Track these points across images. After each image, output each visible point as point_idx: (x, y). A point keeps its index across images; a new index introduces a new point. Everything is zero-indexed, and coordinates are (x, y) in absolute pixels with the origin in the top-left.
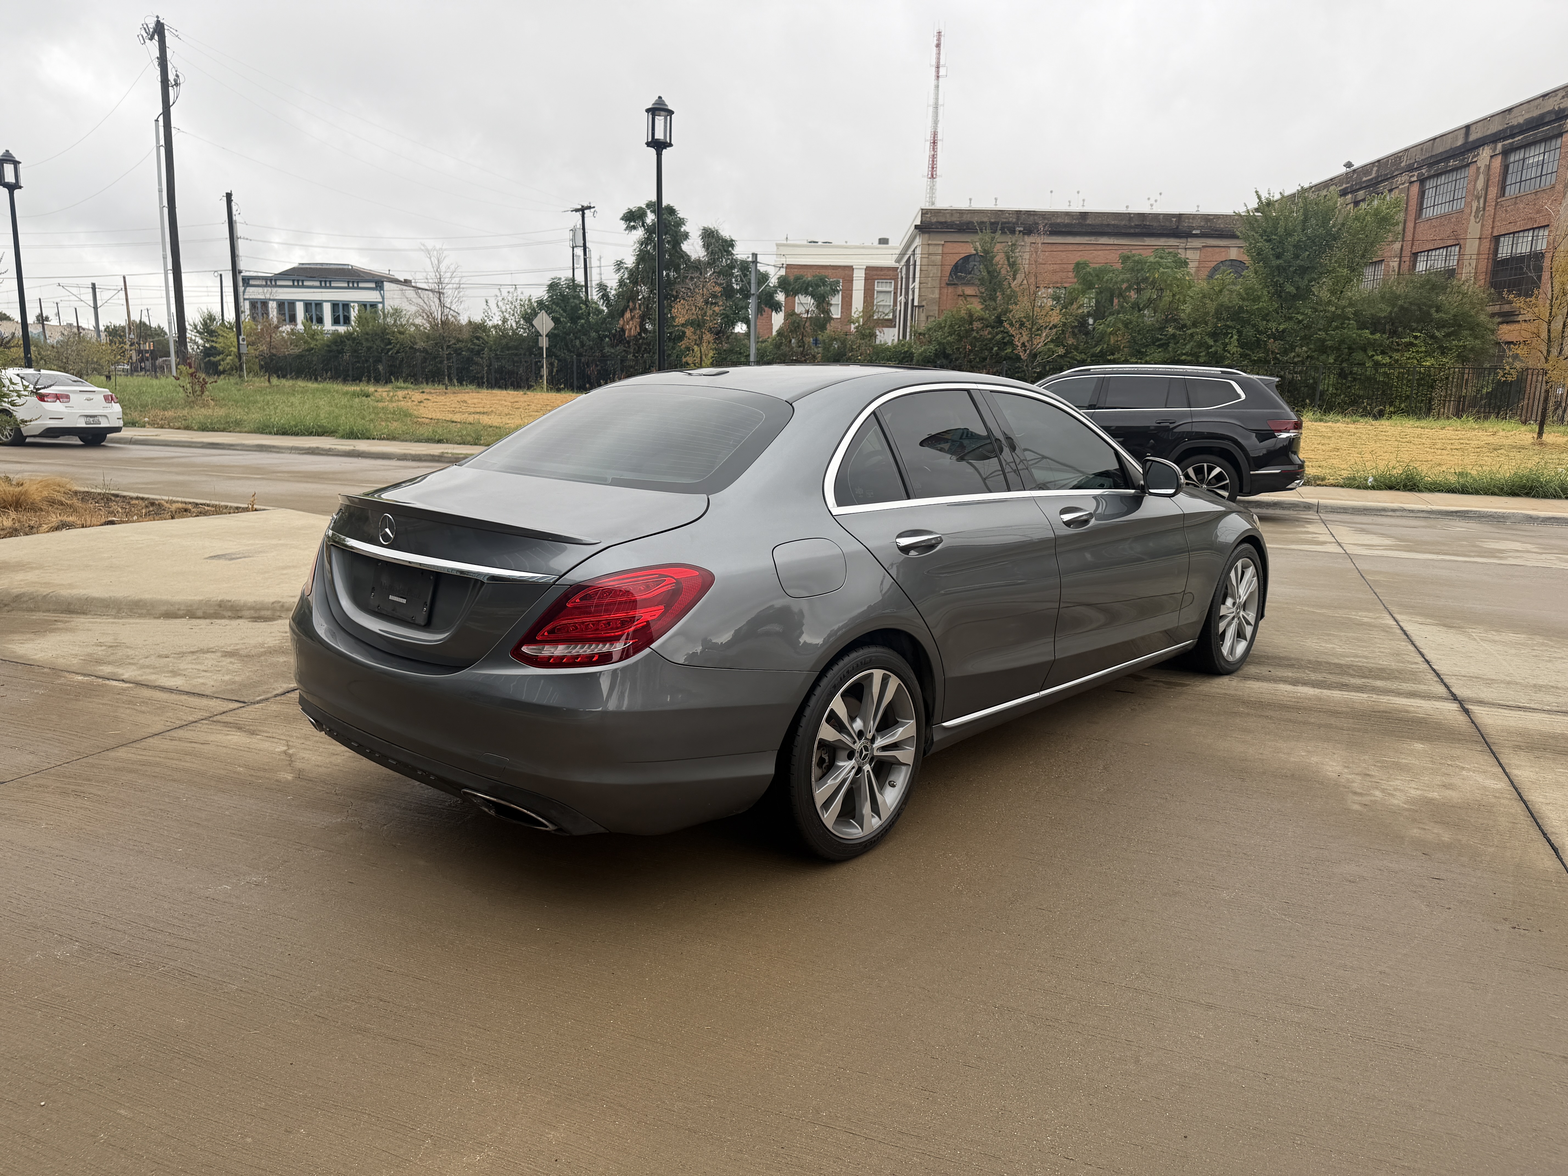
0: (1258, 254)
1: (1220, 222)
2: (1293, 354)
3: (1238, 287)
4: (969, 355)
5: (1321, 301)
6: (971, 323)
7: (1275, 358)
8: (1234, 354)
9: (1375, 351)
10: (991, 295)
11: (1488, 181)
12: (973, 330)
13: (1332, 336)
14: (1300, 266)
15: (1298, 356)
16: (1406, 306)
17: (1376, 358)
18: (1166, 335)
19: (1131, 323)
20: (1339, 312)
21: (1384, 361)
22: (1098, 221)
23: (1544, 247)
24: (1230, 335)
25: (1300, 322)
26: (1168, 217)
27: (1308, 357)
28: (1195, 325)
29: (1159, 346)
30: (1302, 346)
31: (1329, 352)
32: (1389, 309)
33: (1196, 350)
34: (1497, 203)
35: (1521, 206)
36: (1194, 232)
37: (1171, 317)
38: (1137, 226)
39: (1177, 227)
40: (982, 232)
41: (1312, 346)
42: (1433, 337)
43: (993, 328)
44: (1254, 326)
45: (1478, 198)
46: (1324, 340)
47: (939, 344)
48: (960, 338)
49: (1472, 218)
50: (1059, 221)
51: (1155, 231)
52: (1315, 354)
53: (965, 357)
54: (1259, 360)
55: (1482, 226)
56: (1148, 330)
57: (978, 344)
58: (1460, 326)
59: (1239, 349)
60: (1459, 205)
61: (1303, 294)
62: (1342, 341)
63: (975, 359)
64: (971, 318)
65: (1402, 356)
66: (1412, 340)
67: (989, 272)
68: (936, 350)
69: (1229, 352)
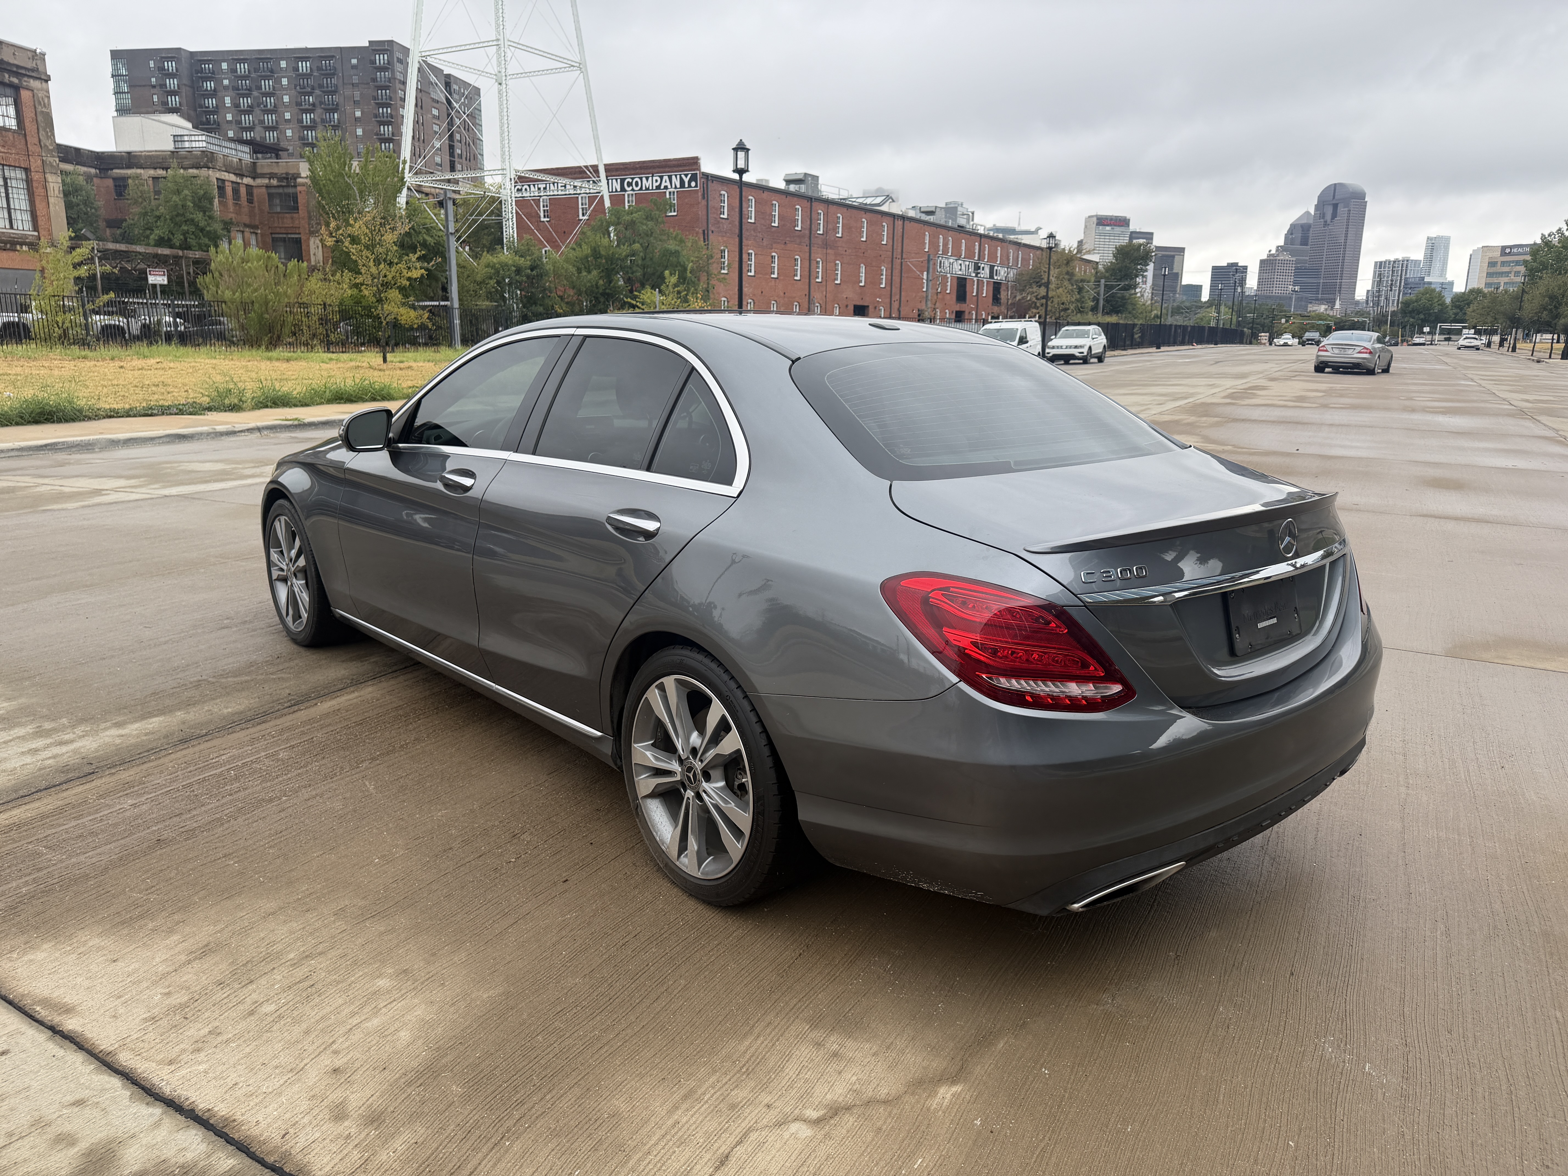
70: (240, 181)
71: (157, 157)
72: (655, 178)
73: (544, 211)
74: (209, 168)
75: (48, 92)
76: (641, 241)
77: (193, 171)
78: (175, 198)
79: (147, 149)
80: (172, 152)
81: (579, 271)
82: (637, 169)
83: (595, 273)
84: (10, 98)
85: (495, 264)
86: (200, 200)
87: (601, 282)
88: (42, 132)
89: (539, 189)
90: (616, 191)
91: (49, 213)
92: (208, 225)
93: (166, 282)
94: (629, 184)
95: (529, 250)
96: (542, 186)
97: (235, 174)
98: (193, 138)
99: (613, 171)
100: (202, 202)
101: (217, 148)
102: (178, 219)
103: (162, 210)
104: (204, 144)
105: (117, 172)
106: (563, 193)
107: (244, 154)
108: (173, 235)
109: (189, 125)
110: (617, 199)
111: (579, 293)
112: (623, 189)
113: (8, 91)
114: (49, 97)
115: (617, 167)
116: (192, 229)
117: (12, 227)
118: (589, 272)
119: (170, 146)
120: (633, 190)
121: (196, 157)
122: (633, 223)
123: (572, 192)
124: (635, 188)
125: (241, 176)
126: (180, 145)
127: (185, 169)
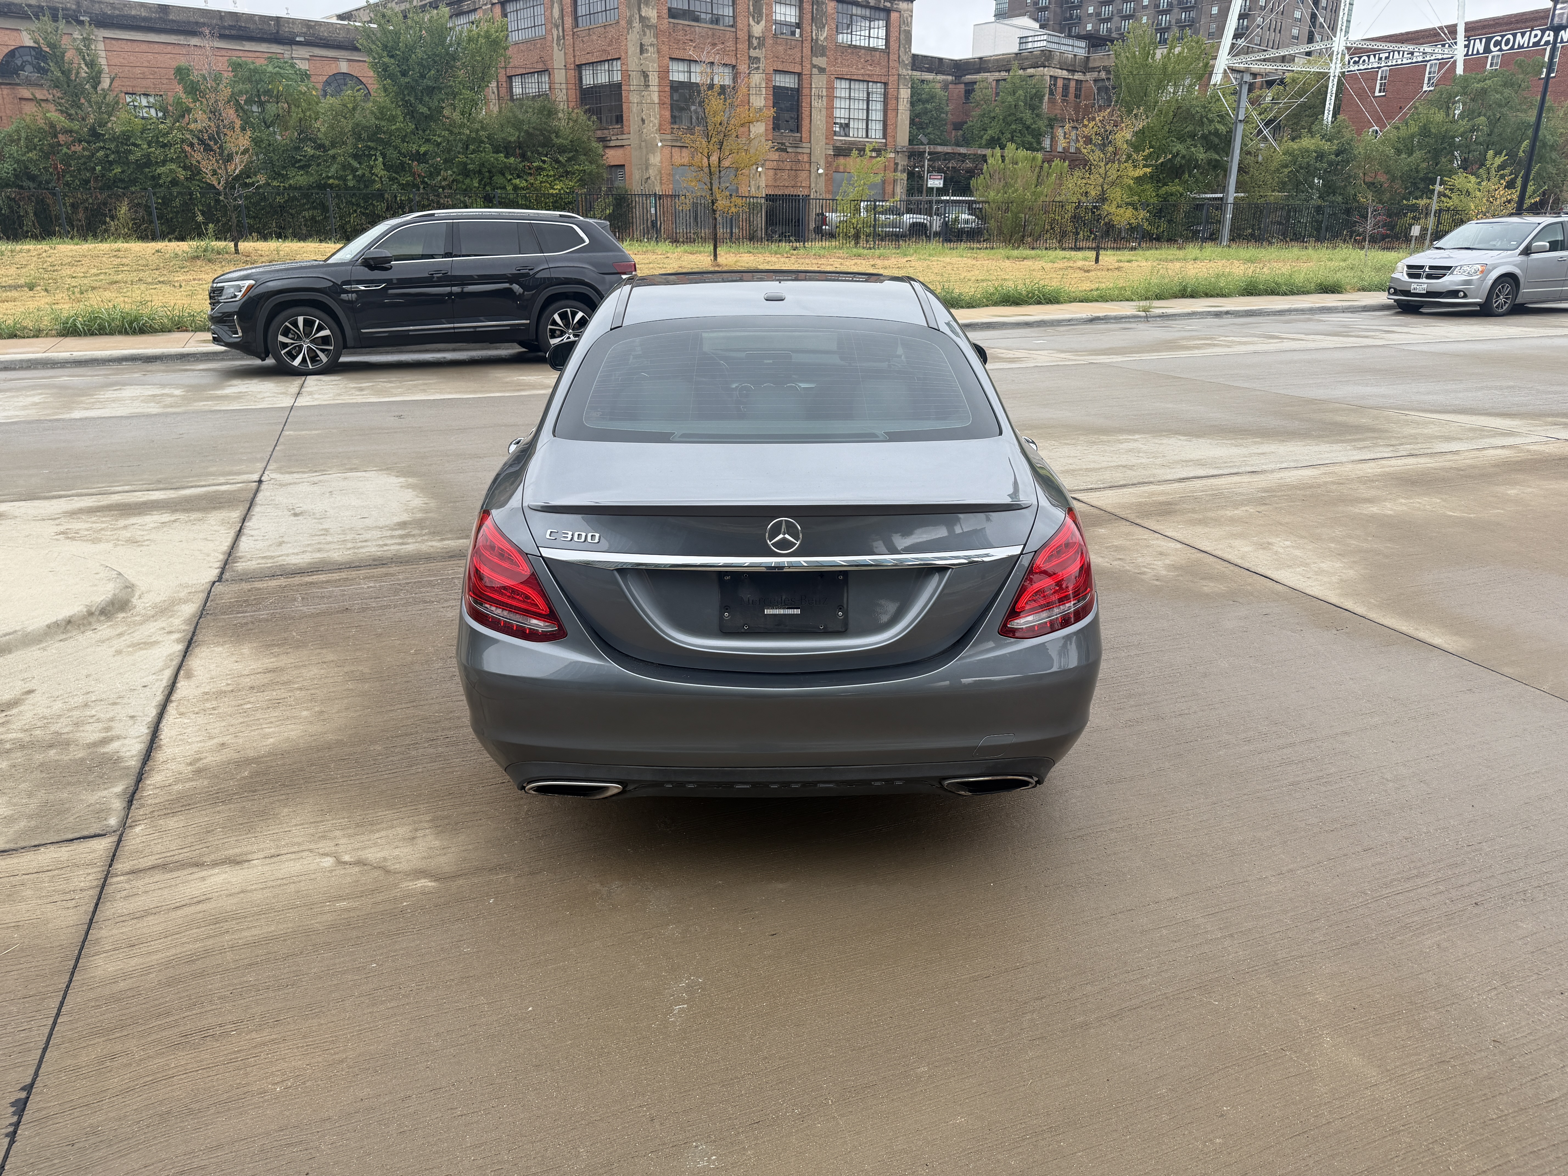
0: (385, 70)
1: (322, 29)
2: (440, 178)
3: (371, 104)
4: (64, 176)
5: (455, 123)
6: (56, 136)
7: (423, 182)
8: (381, 177)
9: (512, 174)
10: (74, 101)
11: (562, 10)
12: (60, 145)
13: (471, 159)
14: (428, 87)
15: (445, 180)
16: (531, 130)
17: (514, 181)
18: (305, 156)
19: (262, 141)
20: (473, 135)
21: (522, 185)
22: (182, 17)
23: (620, 79)
24: (373, 158)
25: (439, 144)
26: (265, 19)
27: (453, 181)
28: (333, 145)
29: (301, 168)
30: (446, 170)
31: (472, 176)
32: (517, 134)
33: (342, 173)
34: (574, 33)
35: (595, 37)
36: (298, 39)
37: (305, 135)
38: (231, 27)
39: (278, 32)
40: (38, 19)
41: (455, 170)
42: (557, 161)
43: (88, 142)
44: (396, 148)
45: (557, 27)
46: (465, 164)
47: (18, 161)
48: (46, 156)
49: (555, 45)
50: (133, 13)
51: (254, 34)
52: (460, 178)
53: (58, 179)
54: (408, 184)
55: (565, 54)
56: (283, 151)
57: (73, 163)
58: (576, 151)
59: (385, 172)
60: (541, 31)
61: (434, 115)
62: (483, 165)
63: (73, 181)
64: (53, 130)
65: (536, 179)
66: (541, 164)
67: (63, 72)
68: (15, 170)
69: (377, 176)
70: (1071, 77)
71: (1003, 60)
72: (1534, 33)
73: (1381, 84)
74: (1045, 67)
75: (912, 12)
76: (1489, 113)
77: (1031, 71)
78: (1010, 99)
79: (996, 53)
80: (1016, 54)
81: (1399, 152)
82: (1511, 23)
83: (1418, 154)
84: (881, 22)
85: (1294, 150)
86: (1031, 99)
87: (1424, 165)
88: (902, 49)
89: (1380, 59)
90: (1478, 53)
91: (896, 122)
92: (1035, 122)
93: (941, 186)
94: (1497, 43)
95: (1339, 132)
96: (1383, 56)
97: (1068, 70)
98: (1036, 39)
99: (1478, 29)
100: (1034, 100)
101: (1055, 46)
102: (1009, 119)
103: (997, 110)
104: (1045, 43)
105: (969, 78)
106: (1410, 61)
107: (1080, 49)
108: (1003, 134)
109: (1036, 25)
110: (1474, 63)
111: (1393, 179)
112: (1487, 50)
113: (883, 15)
114: (912, 16)
115: (1485, 23)
116: (1020, 127)
117: (867, 136)
118: (1410, 154)
119: (1015, 49)
120: (1501, 50)
121: (1036, 57)
122: (1484, 92)
123: (1420, 59)
124: (1504, 48)
125: (1073, 71)
126: (1024, 46)
127: (1024, 69)
